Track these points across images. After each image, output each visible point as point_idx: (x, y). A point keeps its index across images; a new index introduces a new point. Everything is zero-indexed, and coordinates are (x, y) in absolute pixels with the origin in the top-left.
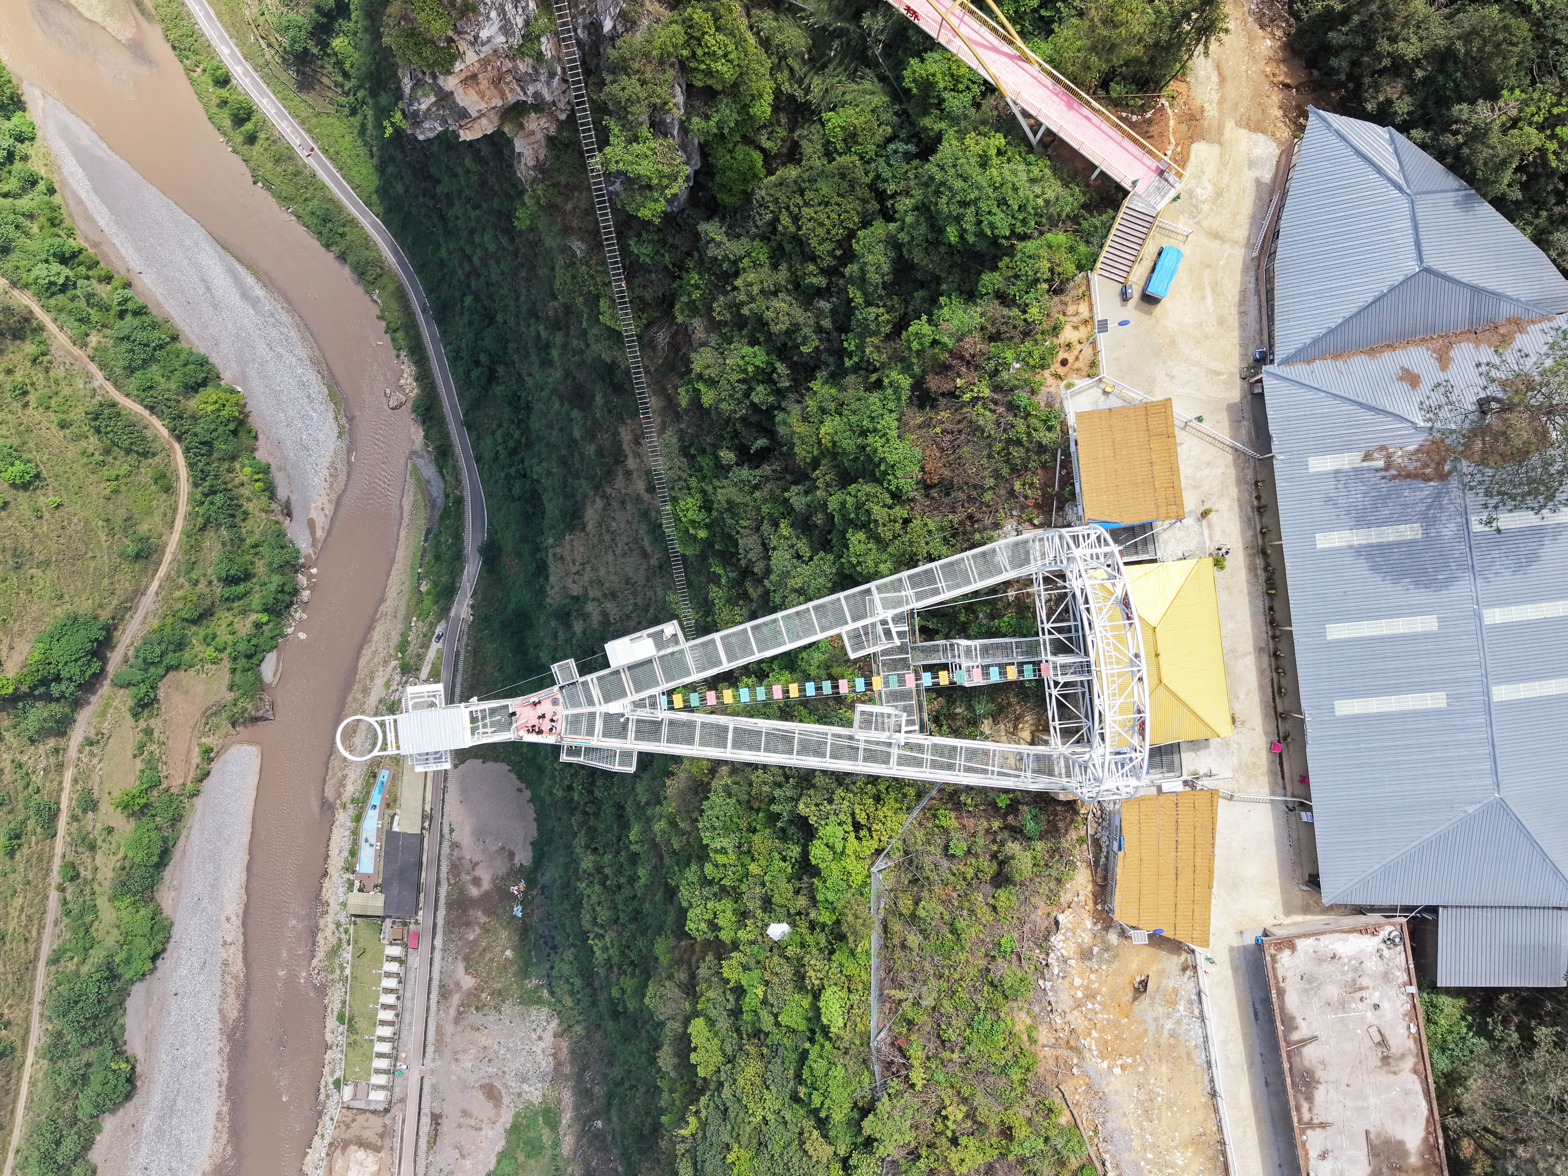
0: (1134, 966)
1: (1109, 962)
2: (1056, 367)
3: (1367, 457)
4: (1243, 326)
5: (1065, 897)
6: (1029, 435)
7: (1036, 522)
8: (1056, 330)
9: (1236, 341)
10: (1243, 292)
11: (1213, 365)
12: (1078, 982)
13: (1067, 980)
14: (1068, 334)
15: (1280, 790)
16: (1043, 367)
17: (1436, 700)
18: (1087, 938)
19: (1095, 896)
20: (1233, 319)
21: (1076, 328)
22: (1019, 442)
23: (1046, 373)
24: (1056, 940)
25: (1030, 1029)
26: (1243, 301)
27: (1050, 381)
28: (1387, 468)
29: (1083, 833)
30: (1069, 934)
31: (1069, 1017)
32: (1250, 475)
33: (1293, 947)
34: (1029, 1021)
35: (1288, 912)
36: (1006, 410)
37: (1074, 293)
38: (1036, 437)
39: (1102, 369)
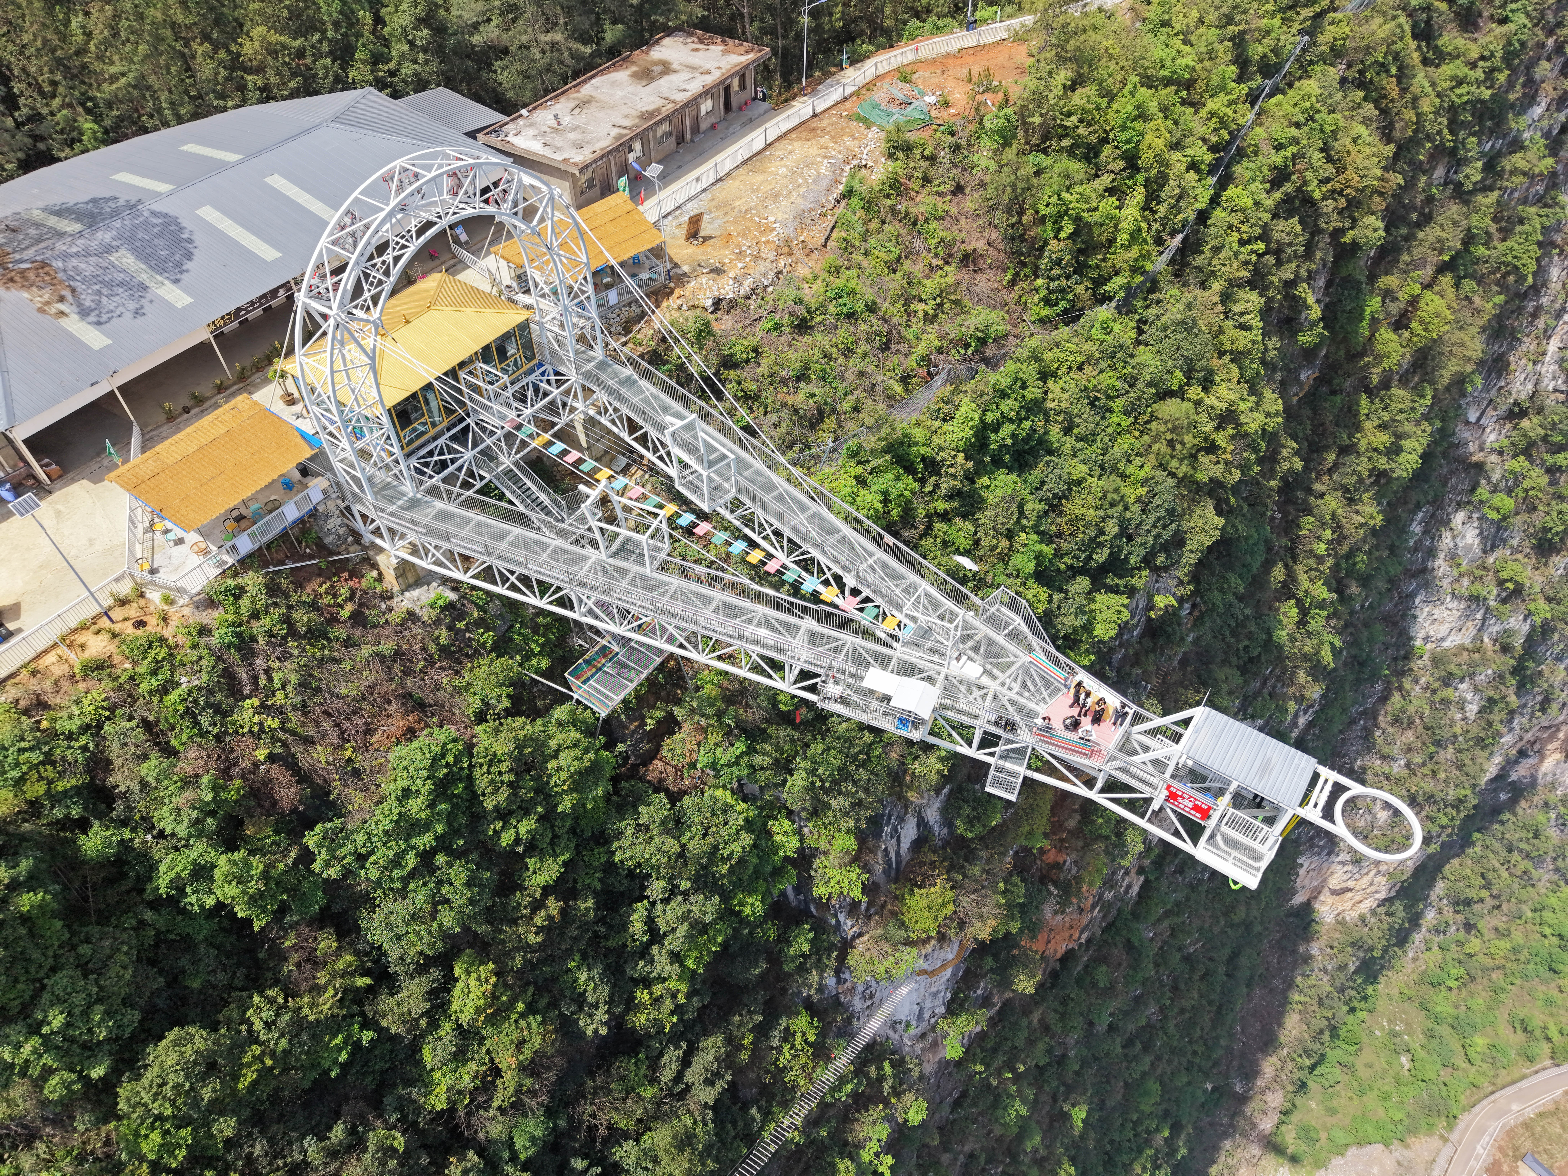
5: (693, 316)
6: (266, 608)
8: (100, 666)
14: (99, 648)
21: (84, 646)
22: (287, 620)
23: (168, 633)
27: (174, 622)
32: (169, 429)
36: (254, 654)
37: (33, 684)
38: (263, 600)
39: (125, 588)
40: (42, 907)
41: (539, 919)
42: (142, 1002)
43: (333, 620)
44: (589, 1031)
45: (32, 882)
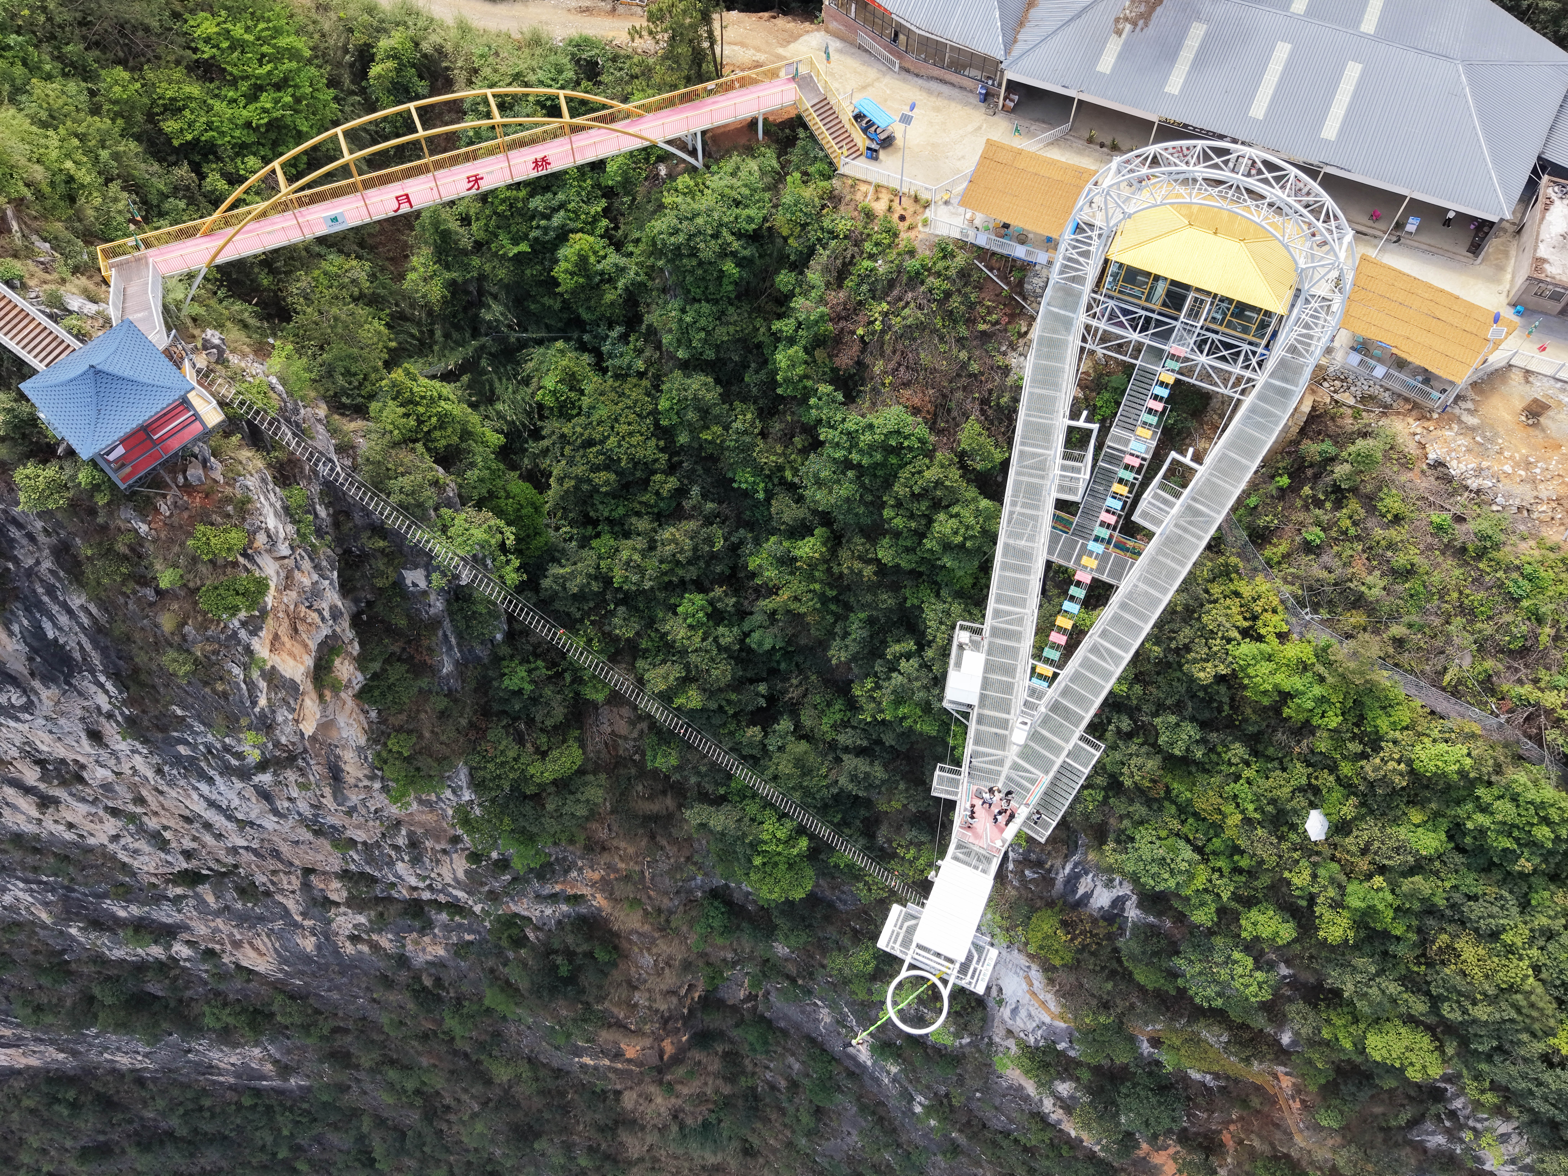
0: (1508, 418)
1: (1496, 435)
2: (903, 226)
3: (1119, 33)
4: (950, 98)
5: (1412, 449)
6: (947, 278)
7: (1024, 329)
8: (869, 215)
9: (959, 107)
10: (921, 88)
11: (970, 128)
12: (1508, 468)
13: (1502, 477)
14: (880, 207)
15: (1376, 241)
16: (896, 235)
17: (1353, 71)
18: (1463, 441)
19: (1422, 418)
20: (940, 102)
21: (878, 199)
22: (948, 295)
23: (903, 235)
24: (1456, 469)
25: (1541, 543)
26: (929, 92)
27: (912, 234)
28: (1135, 24)
29: (1349, 412)
30: (1453, 454)
31: (1544, 495)
32: (1080, 144)
33: (1544, 261)
34: (1532, 543)
35: (1498, 281)
36: (913, 290)
37: (846, 191)
38: (952, 272)
39: (924, 196)
40: (731, 275)
41: (857, 565)
42: (722, 355)
43: (970, 322)
44: (831, 653)
45: (741, 263)
